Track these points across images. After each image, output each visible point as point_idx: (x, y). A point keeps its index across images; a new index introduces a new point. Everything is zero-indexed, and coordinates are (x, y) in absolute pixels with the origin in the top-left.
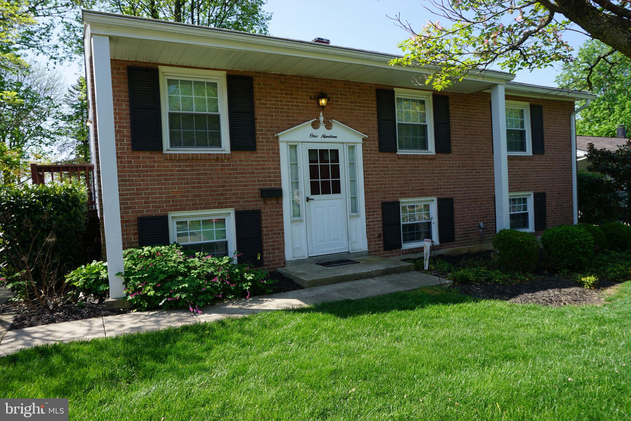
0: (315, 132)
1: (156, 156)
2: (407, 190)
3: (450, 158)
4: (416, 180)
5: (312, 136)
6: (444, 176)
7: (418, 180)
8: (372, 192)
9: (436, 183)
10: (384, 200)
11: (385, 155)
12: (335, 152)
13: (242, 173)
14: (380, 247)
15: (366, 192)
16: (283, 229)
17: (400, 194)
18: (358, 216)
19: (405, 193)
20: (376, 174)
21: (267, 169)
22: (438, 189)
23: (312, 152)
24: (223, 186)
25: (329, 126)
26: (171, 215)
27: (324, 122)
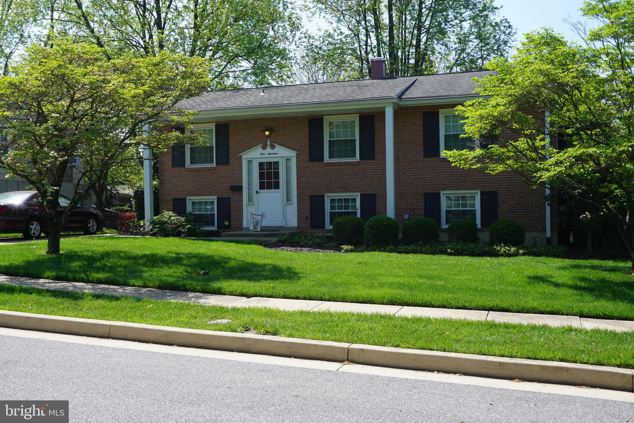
0: (263, 152)
1: (182, 169)
2: (331, 187)
3: (375, 163)
4: (340, 180)
5: (262, 154)
6: (368, 177)
7: (342, 180)
8: (303, 188)
9: (359, 182)
10: (312, 194)
11: (314, 163)
12: (277, 163)
13: (221, 177)
14: (307, 226)
15: (298, 189)
16: (242, 209)
17: (326, 190)
18: (292, 204)
19: (330, 190)
20: (306, 177)
21: (235, 174)
22: (361, 187)
23: (261, 164)
24: (212, 184)
25: (273, 147)
26: (188, 198)
27: (270, 145)
